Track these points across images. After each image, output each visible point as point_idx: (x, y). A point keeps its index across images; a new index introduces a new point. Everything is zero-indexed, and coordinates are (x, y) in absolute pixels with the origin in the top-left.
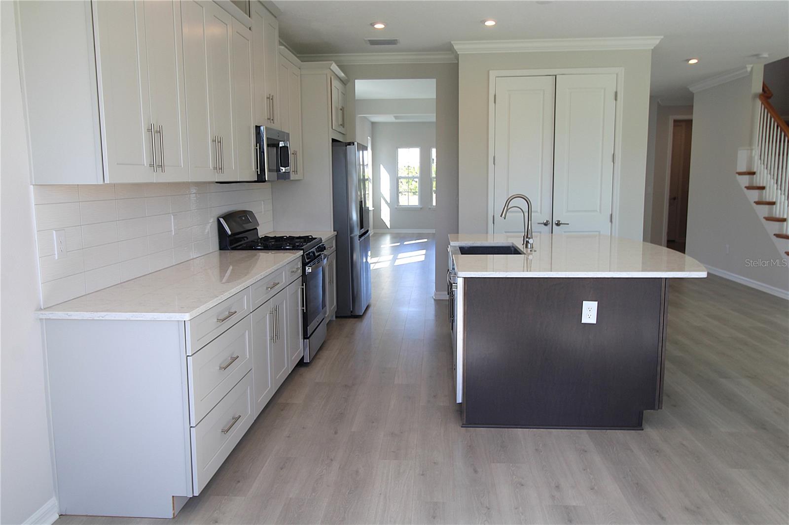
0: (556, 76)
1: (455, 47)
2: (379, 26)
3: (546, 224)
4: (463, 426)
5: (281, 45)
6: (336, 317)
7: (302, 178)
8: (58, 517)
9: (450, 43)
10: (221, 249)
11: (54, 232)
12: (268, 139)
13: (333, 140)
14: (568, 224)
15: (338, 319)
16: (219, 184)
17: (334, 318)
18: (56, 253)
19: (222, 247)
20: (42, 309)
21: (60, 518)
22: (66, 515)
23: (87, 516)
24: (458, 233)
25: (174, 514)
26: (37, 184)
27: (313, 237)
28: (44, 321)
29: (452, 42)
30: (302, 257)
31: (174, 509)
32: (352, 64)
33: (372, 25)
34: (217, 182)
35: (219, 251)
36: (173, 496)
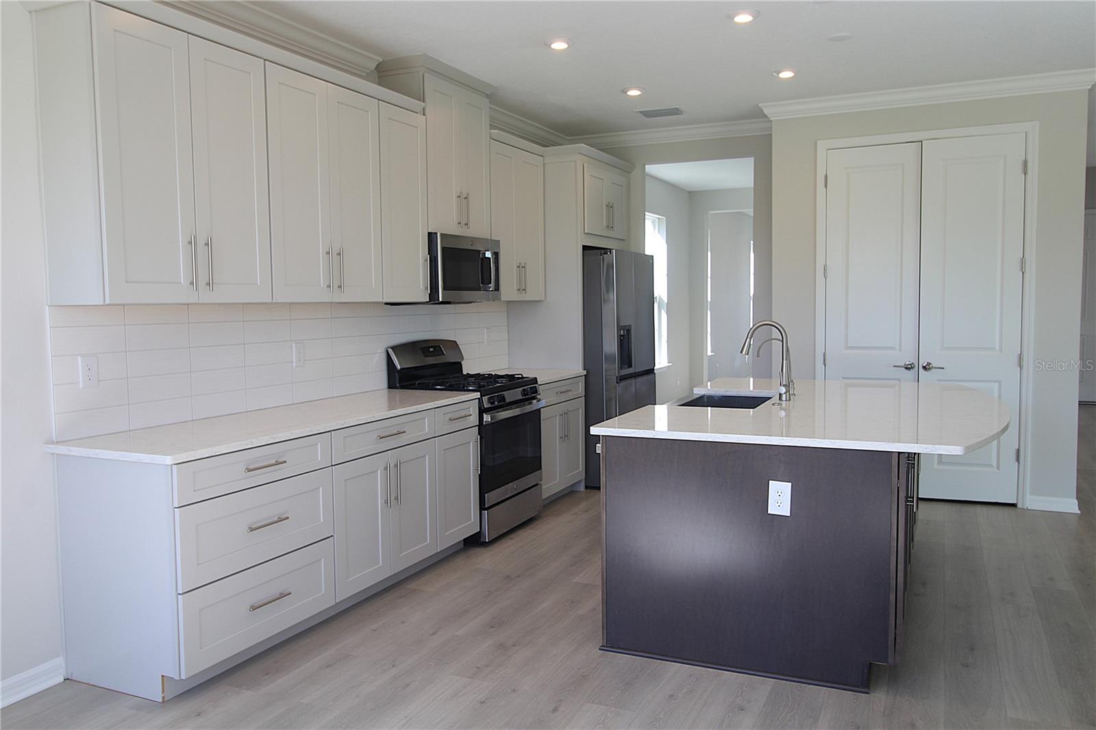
0: (922, 142)
1: (766, 111)
2: (634, 93)
3: (908, 368)
4: (602, 648)
5: (492, 129)
6: (586, 487)
7: (543, 299)
8: (63, 680)
9: (758, 105)
10: (390, 387)
11: (79, 358)
12: (443, 249)
13: (585, 248)
14: (943, 368)
15: (588, 490)
16: (389, 306)
17: (582, 488)
18: (81, 380)
19: (391, 386)
20: (53, 442)
21: (63, 682)
22: (71, 680)
23: (89, 684)
24: (771, 377)
25: (163, 698)
26: (53, 304)
27: (524, 376)
28: (55, 456)
29: (760, 105)
30: (479, 401)
31: (163, 692)
32: (636, 144)
33: (624, 92)
34: (386, 304)
35: (387, 390)
36: (163, 676)
